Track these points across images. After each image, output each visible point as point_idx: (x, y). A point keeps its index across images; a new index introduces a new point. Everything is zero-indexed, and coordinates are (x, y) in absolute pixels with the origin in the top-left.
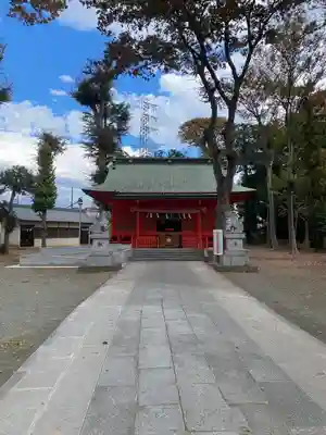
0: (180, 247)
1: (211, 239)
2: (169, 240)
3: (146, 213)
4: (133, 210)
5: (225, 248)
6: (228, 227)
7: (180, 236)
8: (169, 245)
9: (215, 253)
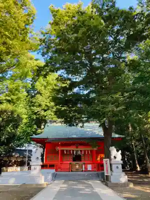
1: (102, 166)
2: (77, 167)
5: (111, 170)
6: (112, 157)
8: (77, 170)
9: (105, 174)
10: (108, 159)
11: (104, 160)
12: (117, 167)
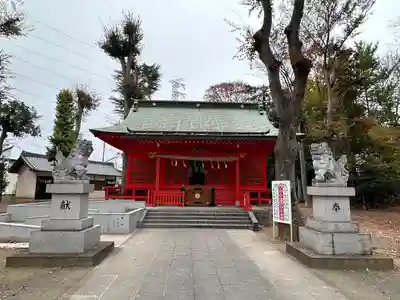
0: (210, 206)
2: (198, 196)
3: (169, 160)
4: (152, 155)
7: (213, 190)
8: (198, 203)
9: (274, 220)
10: (288, 183)
11: (273, 183)
12: (336, 207)
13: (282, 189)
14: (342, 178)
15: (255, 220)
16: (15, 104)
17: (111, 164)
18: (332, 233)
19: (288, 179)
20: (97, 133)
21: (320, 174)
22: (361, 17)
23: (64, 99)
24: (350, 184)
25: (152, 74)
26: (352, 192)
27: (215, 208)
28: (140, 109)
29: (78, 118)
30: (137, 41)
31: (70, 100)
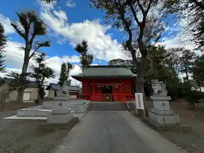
0: (113, 101)
2: (108, 98)
3: (97, 85)
4: (92, 84)
7: (113, 96)
8: (107, 100)
9: (137, 108)
10: (141, 94)
11: (136, 94)
12: (164, 104)
13: (139, 96)
14: (165, 93)
15: (129, 107)
16: (48, 68)
17: (78, 87)
18: (164, 115)
19: (141, 92)
20: (73, 77)
21: (156, 91)
22: (160, 36)
23: (63, 66)
24: (168, 95)
25: (91, 57)
26: (169, 98)
27: (114, 102)
28: (87, 69)
29: (68, 72)
30: (86, 47)
31: (65, 66)
